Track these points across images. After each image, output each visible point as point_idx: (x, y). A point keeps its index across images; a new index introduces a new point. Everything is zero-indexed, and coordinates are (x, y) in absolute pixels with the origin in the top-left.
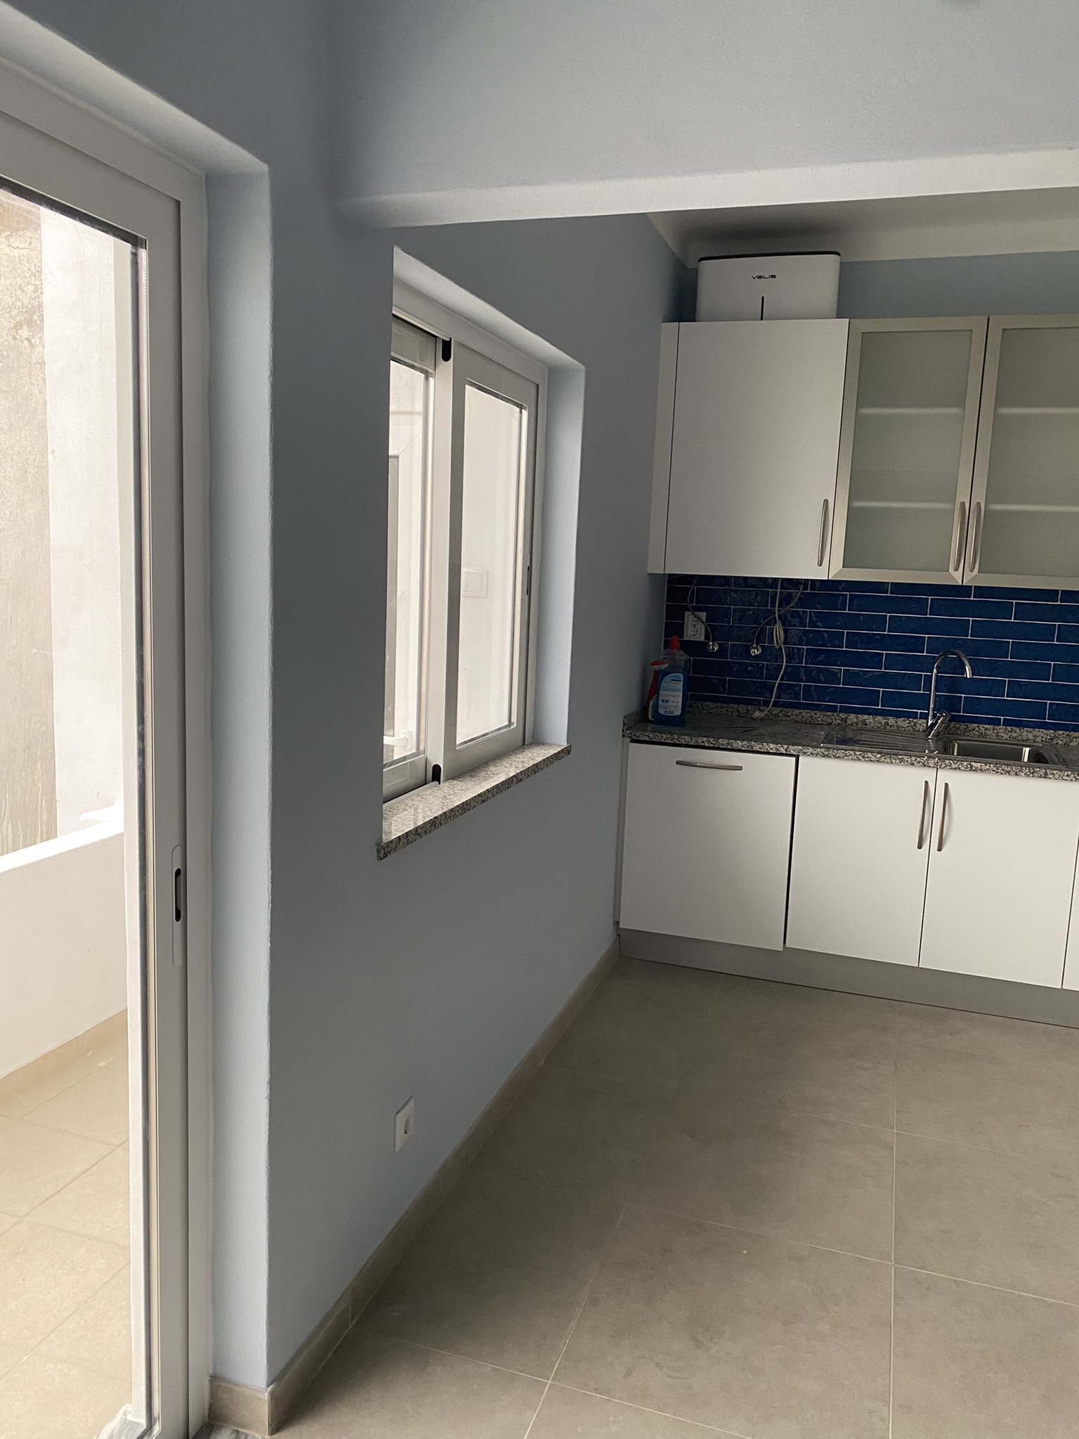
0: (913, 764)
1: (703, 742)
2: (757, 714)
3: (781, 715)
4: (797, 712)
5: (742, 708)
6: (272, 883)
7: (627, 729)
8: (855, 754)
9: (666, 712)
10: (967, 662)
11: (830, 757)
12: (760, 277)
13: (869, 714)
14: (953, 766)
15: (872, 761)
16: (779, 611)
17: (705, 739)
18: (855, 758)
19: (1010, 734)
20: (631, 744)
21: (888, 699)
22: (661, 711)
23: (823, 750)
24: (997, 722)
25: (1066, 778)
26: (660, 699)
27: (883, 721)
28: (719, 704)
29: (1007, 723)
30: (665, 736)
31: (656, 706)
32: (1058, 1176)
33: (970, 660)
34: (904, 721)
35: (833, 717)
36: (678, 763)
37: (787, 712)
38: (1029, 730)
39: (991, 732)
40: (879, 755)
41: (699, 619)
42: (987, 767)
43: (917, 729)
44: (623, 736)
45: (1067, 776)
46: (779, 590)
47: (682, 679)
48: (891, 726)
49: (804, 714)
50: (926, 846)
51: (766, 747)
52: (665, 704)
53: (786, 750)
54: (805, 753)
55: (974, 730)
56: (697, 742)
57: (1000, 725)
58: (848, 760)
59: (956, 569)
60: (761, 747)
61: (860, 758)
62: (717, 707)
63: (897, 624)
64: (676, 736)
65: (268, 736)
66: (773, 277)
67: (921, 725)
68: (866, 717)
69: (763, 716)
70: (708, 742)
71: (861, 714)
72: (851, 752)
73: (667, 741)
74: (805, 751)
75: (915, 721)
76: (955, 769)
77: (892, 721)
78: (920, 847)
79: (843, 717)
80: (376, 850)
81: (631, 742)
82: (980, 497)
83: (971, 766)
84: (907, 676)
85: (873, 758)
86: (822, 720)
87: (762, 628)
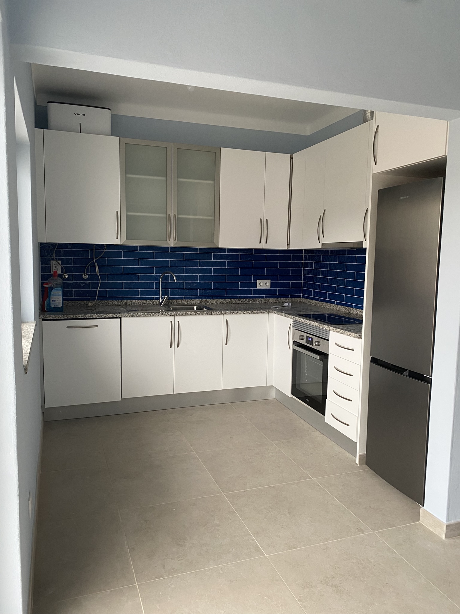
0: (166, 315)
1: (79, 317)
2: (90, 304)
3: (99, 303)
4: (106, 301)
5: (82, 302)
6: (16, 385)
7: (41, 315)
8: (145, 314)
9: (55, 306)
10: (174, 276)
11: (135, 316)
12: (78, 114)
13: (136, 300)
14: (181, 314)
15: (151, 316)
16: (95, 259)
17: (80, 315)
18: (145, 315)
19: (187, 302)
20: (43, 322)
21: (142, 293)
22: (52, 306)
23: (132, 314)
24: (182, 298)
25: (217, 314)
26: (51, 300)
27: (141, 302)
28: (71, 302)
29: (186, 298)
30: (60, 316)
31: (49, 304)
32: (251, 449)
33: (175, 275)
34: (149, 301)
35: (121, 302)
36: (68, 327)
37: (102, 302)
38: (193, 300)
39: (181, 302)
40: (154, 313)
41: (58, 263)
42: (192, 313)
43: (154, 304)
44: (39, 318)
45: (218, 313)
46: (94, 250)
47: (61, 290)
48: (145, 304)
49: (109, 302)
50: (173, 346)
51: (108, 315)
52: (53, 302)
53: (117, 316)
54: (125, 316)
55: (175, 302)
56: (76, 317)
57: (183, 299)
58: (142, 317)
59: (170, 240)
60: (106, 316)
61: (147, 315)
62: (70, 303)
63: (142, 263)
64: (66, 315)
65: (11, 310)
66: (84, 115)
67: (156, 302)
68: (134, 301)
69: (93, 305)
70: (82, 316)
71: (133, 300)
72: (143, 313)
73: (61, 318)
74: (124, 315)
75: (153, 300)
76: (181, 315)
77: (145, 301)
78: (171, 347)
79: (125, 302)
80: (24, 369)
81: (43, 321)
82: (175, 212)
83: (187, 313)
84: (149, 283)
85: (152, 315)
86: (117, 304)
87: (88, 266)
